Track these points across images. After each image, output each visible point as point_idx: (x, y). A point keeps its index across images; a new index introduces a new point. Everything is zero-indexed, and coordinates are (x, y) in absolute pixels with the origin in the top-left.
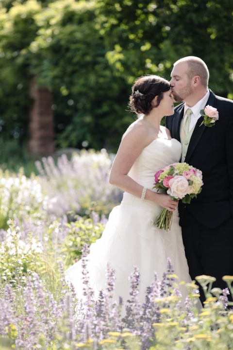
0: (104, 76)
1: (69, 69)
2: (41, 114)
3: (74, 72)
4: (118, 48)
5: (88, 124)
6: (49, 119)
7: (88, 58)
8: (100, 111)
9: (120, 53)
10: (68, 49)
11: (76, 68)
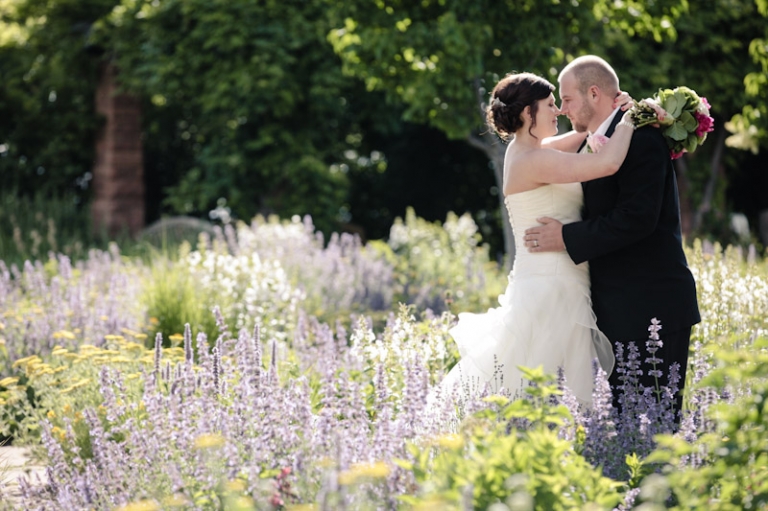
0: (268, 77)
1: (196, 61)
2: (118, 149)
3: (205, 68)
4: (350, 24)
5: (236, 170)
6: (136, 157)
7: (236, 41)
8: (255, 145)
9: (354, 32)
10: (193, 24)
11: (209, 58)
